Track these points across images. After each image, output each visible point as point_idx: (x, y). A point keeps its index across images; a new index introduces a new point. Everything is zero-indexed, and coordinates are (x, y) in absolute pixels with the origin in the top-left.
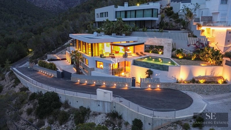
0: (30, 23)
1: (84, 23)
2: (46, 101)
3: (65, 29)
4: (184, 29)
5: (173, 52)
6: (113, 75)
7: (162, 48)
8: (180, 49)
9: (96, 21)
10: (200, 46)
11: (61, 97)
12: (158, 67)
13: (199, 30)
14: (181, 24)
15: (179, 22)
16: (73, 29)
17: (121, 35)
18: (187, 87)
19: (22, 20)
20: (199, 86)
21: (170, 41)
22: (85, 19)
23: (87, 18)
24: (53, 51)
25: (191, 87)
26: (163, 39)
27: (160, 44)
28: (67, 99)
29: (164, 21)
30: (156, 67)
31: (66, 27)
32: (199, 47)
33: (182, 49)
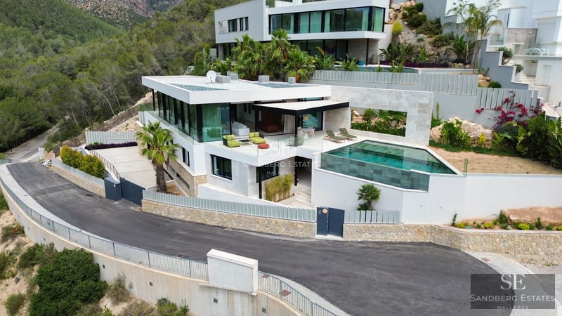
0: (59, 49)
1: (187, 48)
2: (58, 280)
3: (138, 63)
4: (460, 64)
5: (433, 129)
6: (260, 197)
7: (399, 116)
8: (455, 122)
9: (217, 42)
10: (514, 114)
11: (104, 267)
12: (395, 176)
13: (505, 65)
14: (451, 49)
15: (445, 43)
16: (158, 64)
17: (284, 80)
18: (485, 242)
19: (40, 41)
20: (522, 237)
21: (427, 98)
22: (191, 37)
23: (195, 36)
24: (105, 122)
25: (498, 240)
26: (406, 93)
27: (397, 107)
28: (122, 275)
29: (402, 41)
30: (389, 175)
31: (141, 59)
32: (509, 116)
33: (460, 121)
